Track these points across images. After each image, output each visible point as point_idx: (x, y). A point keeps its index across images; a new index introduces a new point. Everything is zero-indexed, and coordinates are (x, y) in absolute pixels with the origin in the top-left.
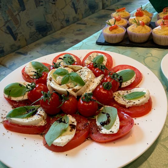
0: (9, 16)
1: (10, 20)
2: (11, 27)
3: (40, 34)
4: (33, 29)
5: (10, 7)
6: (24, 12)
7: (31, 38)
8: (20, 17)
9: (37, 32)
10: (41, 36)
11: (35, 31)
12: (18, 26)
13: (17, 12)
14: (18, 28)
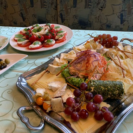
0: (64, 8)
1: (63, 10)
2: (63, 14)
3: (80, 26)
4: (76, 21)
5: (66, 3)
6: (74, 8)
7: (73, 26)
8: (70, 11)
9: (78, 24)
10: (80, 27)
11: (77, 23)
12: (67, 15)
13: (69, 7)
14: (67, 16)
